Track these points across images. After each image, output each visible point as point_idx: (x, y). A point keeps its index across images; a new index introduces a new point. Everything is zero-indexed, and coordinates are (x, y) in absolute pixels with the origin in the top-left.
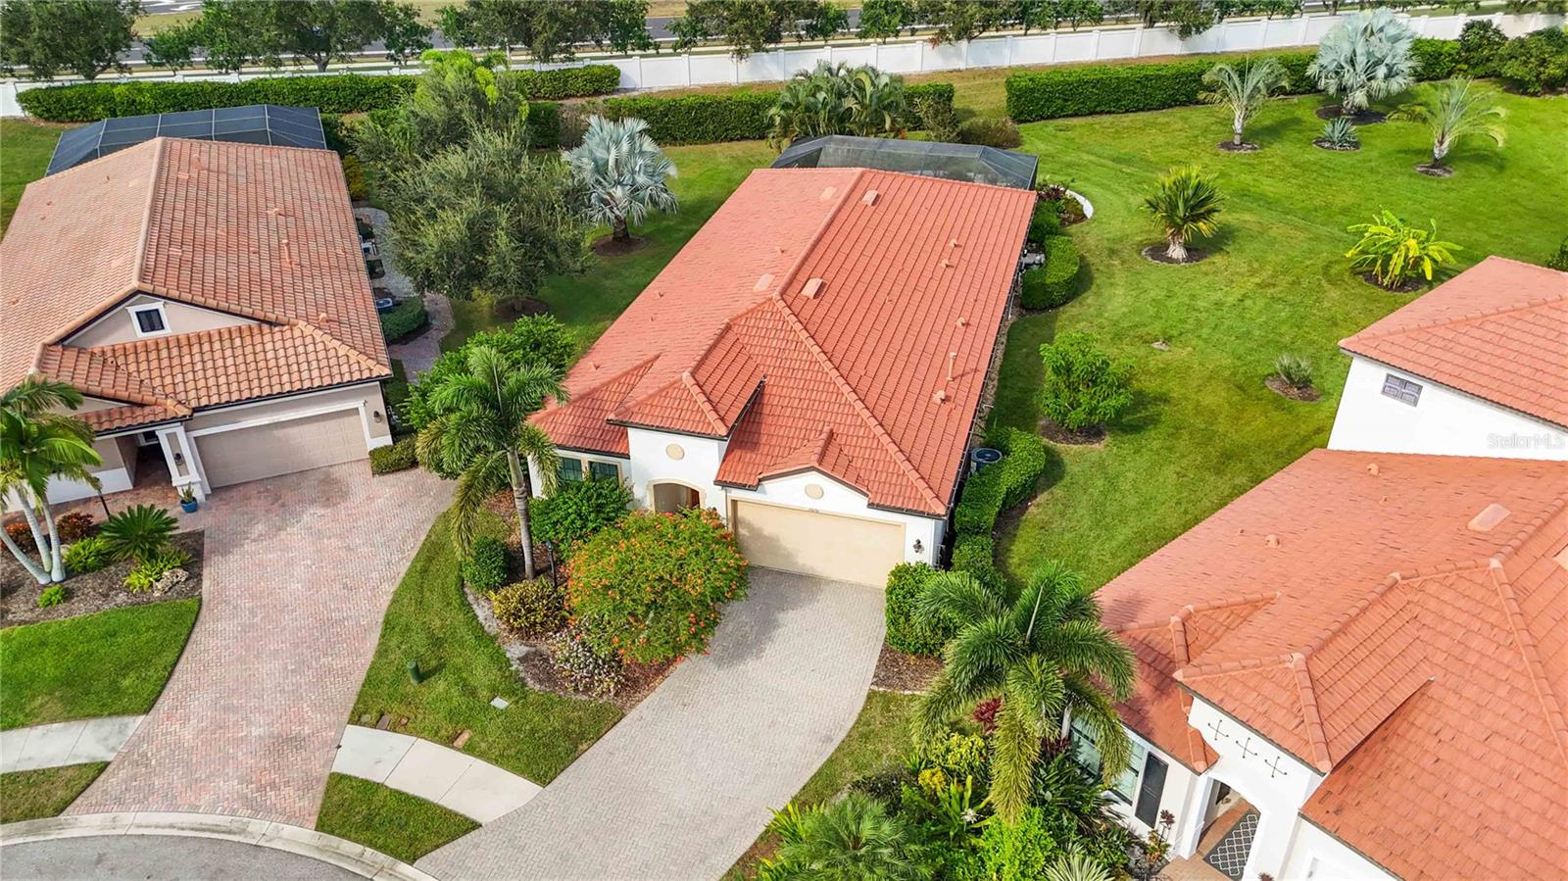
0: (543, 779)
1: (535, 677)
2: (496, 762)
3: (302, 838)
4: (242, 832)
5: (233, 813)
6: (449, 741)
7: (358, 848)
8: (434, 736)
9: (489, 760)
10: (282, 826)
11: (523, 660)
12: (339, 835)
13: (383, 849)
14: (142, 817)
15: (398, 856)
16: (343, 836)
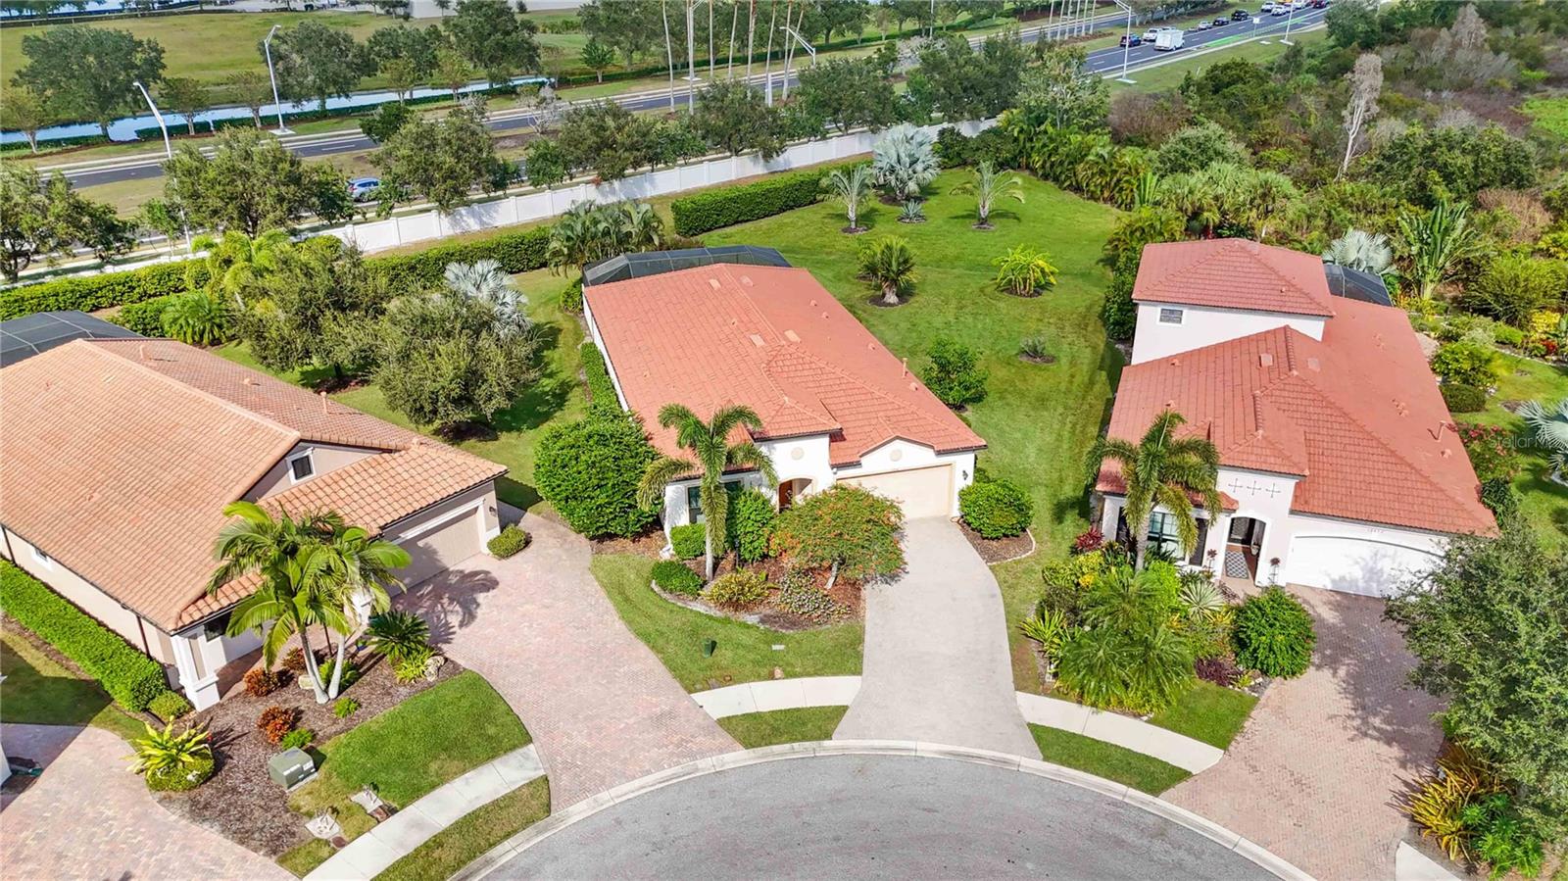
0: (857, 671)
1: (782, 627)
2: (816, 674)
3: (739, 757)
4: (697, 770)
5: (678, 764)
6: (771, 677)
7: (787, 746)
8: (760, 678)
9: (809, 675)
10: (720, 757)
11: (762, 621)
12: (766, 745)
13: (804, 739)
14: (614, 792)
15: (819, 738)
16: (771, 744)
